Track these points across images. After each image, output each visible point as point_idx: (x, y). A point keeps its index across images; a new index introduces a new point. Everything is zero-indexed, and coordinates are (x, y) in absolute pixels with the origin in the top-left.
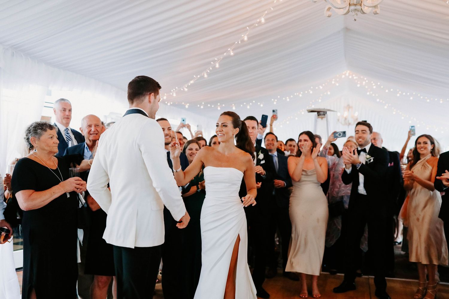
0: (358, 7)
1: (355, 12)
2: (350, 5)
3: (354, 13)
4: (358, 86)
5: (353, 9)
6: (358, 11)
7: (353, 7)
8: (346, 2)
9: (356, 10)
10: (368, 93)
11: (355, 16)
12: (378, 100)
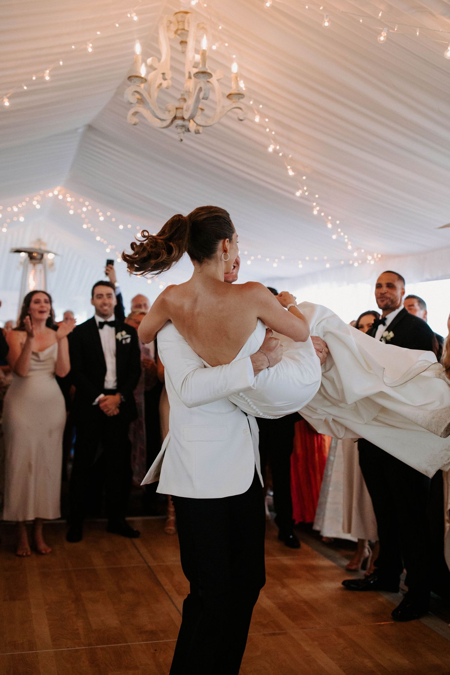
0: (186, 123)
1: (181, 128)
2: (175, 118)
3: (179, 130)
4: (71, 212)
5: (180, 124)
6: (186, 128)
7: (179, 122)
8: (172, 112)
9: (183, 126)
10: (85, 226)
11: (182, 135)
12: (98, 238)
